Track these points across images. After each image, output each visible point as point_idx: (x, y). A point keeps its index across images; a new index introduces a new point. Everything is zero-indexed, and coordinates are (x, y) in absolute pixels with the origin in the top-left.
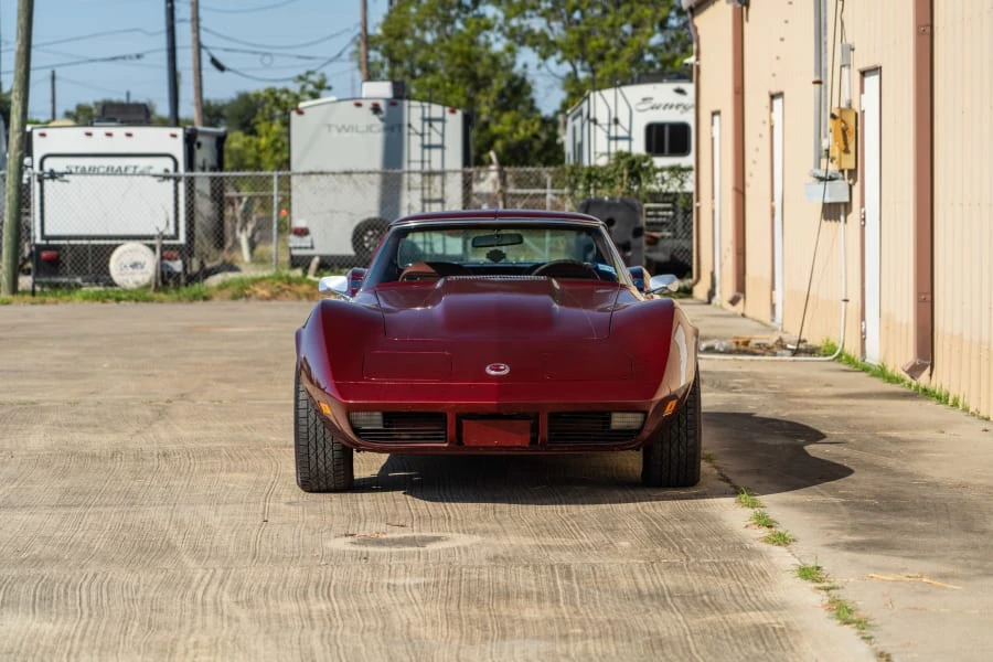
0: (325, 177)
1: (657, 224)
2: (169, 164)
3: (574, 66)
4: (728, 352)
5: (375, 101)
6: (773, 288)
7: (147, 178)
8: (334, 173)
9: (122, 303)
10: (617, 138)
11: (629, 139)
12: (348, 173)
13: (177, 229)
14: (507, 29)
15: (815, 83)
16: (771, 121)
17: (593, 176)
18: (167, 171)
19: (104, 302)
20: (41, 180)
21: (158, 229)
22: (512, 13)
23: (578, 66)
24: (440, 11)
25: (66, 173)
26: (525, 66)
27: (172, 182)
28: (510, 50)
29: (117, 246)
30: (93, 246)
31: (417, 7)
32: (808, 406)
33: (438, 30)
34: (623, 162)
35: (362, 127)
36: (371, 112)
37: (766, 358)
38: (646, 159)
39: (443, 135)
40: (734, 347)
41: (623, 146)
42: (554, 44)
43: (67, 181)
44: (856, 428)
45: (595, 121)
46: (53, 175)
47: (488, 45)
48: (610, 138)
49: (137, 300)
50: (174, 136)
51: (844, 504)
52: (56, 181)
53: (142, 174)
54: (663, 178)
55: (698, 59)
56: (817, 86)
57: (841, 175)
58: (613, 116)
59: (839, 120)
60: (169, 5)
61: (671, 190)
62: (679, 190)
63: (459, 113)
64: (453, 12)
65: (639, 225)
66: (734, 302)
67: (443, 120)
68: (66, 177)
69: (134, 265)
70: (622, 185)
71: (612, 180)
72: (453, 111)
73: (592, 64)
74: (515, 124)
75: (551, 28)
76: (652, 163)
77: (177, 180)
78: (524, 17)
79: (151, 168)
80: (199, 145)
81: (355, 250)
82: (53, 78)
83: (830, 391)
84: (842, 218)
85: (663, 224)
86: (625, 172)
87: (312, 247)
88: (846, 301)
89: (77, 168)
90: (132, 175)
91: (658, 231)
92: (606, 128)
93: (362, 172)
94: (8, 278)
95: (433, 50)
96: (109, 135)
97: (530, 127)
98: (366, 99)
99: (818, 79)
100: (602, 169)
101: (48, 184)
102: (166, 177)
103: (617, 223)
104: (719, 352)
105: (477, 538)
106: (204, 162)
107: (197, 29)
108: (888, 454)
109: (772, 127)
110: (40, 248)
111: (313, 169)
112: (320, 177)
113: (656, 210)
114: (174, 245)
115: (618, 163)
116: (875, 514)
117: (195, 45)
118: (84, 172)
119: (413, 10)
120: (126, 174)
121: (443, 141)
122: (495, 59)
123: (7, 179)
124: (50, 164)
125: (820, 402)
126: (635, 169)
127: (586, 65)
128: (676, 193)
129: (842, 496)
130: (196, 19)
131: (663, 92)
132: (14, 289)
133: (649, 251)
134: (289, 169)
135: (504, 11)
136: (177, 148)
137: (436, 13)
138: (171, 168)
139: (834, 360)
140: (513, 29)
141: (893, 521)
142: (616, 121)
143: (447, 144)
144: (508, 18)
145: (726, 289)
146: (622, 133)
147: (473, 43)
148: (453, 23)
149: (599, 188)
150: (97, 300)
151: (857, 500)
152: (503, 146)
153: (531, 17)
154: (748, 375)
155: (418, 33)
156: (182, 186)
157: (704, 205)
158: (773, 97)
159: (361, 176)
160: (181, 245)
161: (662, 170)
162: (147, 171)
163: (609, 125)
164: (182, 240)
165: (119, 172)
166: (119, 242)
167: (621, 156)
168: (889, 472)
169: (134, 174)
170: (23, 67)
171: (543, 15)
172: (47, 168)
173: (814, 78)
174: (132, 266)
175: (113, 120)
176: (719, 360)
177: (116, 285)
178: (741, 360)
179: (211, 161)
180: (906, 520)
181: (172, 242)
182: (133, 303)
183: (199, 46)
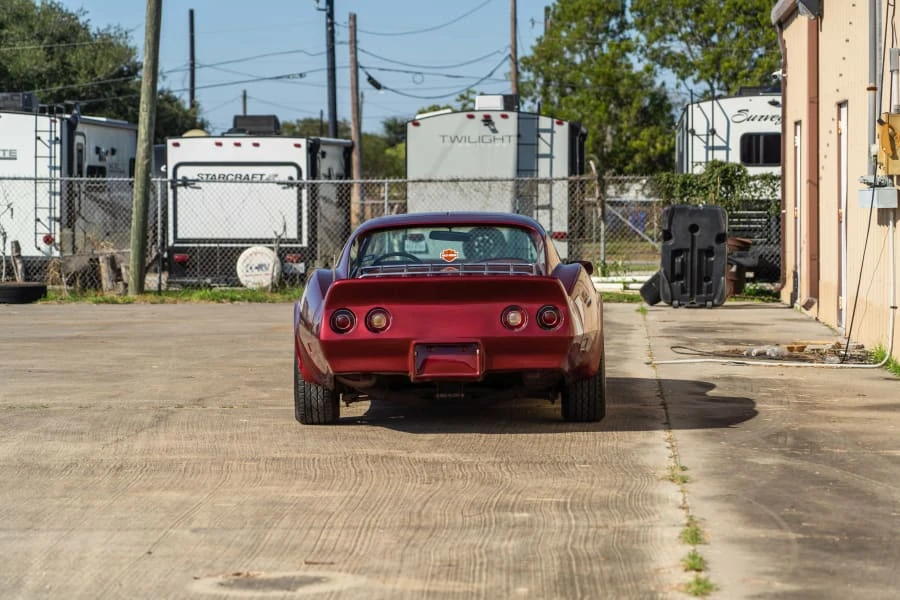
0: (433, 184)
1: (750, 230)
2: (293, 172)
3: (711, 85)
4: (780, 358)
5: (486, 113)
6: (840, 293)
7: (270, 184)
8: (441, 181)
9: (236, 302)
10: (713, 148)
11: (727, 148)
12: (455, 181)
13: (300, 233)
14: (649, 51)
15: (869, 89)
16: (838, 129)
17: (688, 184)
18: (291, 178)
19: (219, 302)
20: (174, 188)
21: (276, 233)
22: (653, 37)
23: (715, 86)
24: (589, 35)
25: (198, 180)
26: (663, 84)
27: (296, 189)
28: (648, 69)
29: (243, 249)
30: (221, 248)
31: (567, 31)
32: (828, 419)
33: (586, 52)
34: (717, 170)
35: (474, 138)
36: (482, 124)
37: (815, 364)
38: (739, 167)
39: (551, 146)
40: (786, 353)
41: (720, 156)
42: (692, 65)
43: (200, 188)
44: (864, 446)
45: (693, 132)
46: (186, 183)
47: (629, 67)
48: (708, 148)
49: (250, 301)
50: (298, 146)
51: (799, 541)
52: (188, 188)
53: (268, 181)
54: (755, 185)
55: (784, 72)
56: (872, 92)
57: (890, 181)
58: (711, 127)
59: (886, 125)
60: (329, 29)
61: (764, 197)
62: (771, 198)
63: (566, 125)
64: (601, 36)
65: (723, 231)
66: (808, 306)
67: (551, 131)
68: (197, 184)
69: (259, 267)
70: (715, 192)
71: (706, 188)
72: (560, 123)
73: (727, 83)
74: (653, 138)
75: (690, 50)
76: (745, 172)
77: (300, 187)
78: (665, 40)
79: (276, 176)
80: (324, 154)
81: (466, 255)
82: (245, 97)
83: (860, 401)
84: (891, 223)
85: (755, 230)
86: (719, 180)
87: (427, 252)
88: (894, 308)
89: (208, 175)
90: (258, 182)
91: (750, 238)
92: (704, 138)
93: (468, 180)
94: (134, 279)
95: (580, 70)
96: (238, 145)
97: (667, 142)
98: (479, 111)
99: (872, 85)
100: (697, 177)
101: (180, 190)
102: (289, 184)
103: (700, 229)
104: (771, 358)
105: (362, 580)
106: (329, 170)
107: (354, 50)
108: (881, 477)
109: (839, 135)
110: (172, 251)
111: (422, 177)
112: (428, 184)
113: (750, 217)
114: (297, 248)
115: (713, 172)
116: (827, 555)
117: (353, 64)
118: (213, 179)
119: (564, 34)
120: (252, 182)
121: (552, 150)
122: (634, 78)
123: (135, 185)
124: (182, 172)
125: (841, 414)
126: (729, 177)
127: (722, 84)
128: (768, 201)
129: (804, 530)
130: (354, 42)
131: (760, 104)
132: (141, 289)
133: (740, 256)
134: (406, 178)
135: (646, 35)
136: (301, 157)
137: (585, 36)
138: (295, 176)
139: (879, 367)
140: (654, 51)
141: (844, 565)
142: (713, 132)
143: (555, 154)
144: (650, 42)
145: (804, 294)
146: (718, 142)
147: (614, 65)
148: (600, 45)
149: (694, 196)
150: (213, 300)
151: (816, 536)
152: (643, 159)
153: (671, 40)
154: (785, 383)
155: (568, 55)
156: (304, 192)
157: (789, 212)
158: (840, 105)
159: (466, 183)
160: (302, 248)
161: (754, 178)
162: (271, 179)
163: (708, 135)
164: (305, 243)
165: (247, 179)
166: (245, 245)
167: (714, 165)
168: (873, 499)
169: (261, 182)
170: (151, 80)
171: (682, 39)
172: (179, 177)
173: (868, 85)
174: (256, 268)
175: (243, 131)
176: (766, 366)
177: (242, 286)
178: (787, 366)
179: (337, 168)
180: (858, 564)
181: (294, 245)
182: (246, 302)
183: (356, 66)
